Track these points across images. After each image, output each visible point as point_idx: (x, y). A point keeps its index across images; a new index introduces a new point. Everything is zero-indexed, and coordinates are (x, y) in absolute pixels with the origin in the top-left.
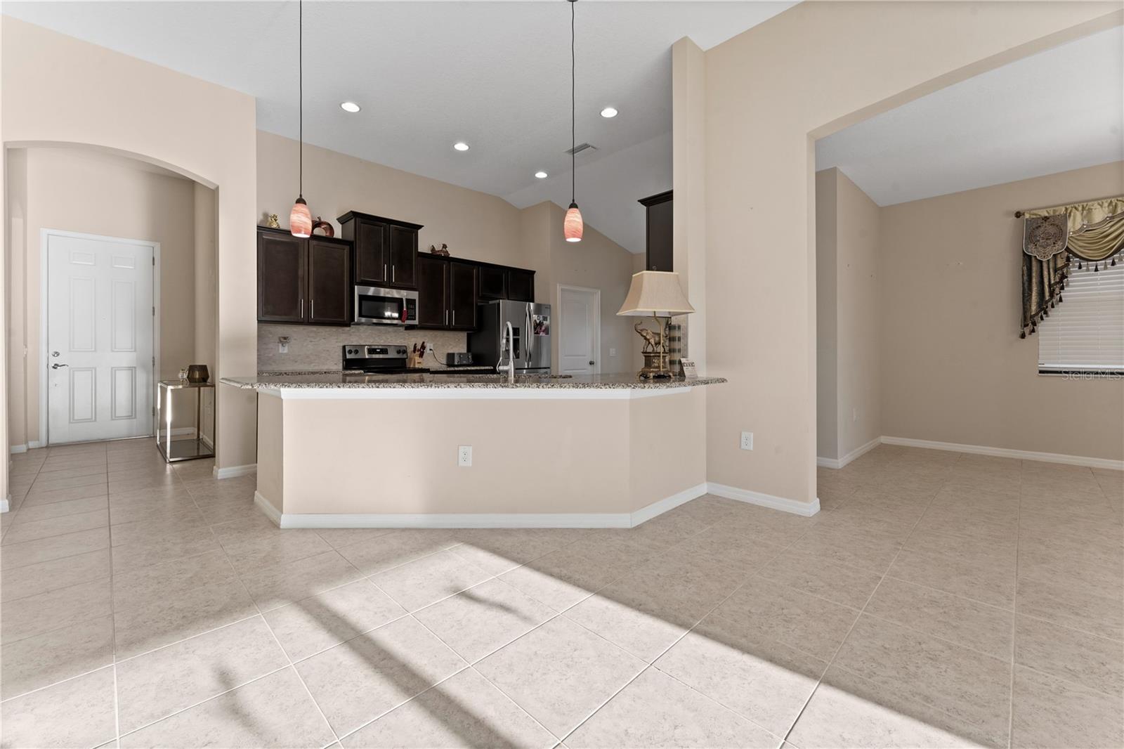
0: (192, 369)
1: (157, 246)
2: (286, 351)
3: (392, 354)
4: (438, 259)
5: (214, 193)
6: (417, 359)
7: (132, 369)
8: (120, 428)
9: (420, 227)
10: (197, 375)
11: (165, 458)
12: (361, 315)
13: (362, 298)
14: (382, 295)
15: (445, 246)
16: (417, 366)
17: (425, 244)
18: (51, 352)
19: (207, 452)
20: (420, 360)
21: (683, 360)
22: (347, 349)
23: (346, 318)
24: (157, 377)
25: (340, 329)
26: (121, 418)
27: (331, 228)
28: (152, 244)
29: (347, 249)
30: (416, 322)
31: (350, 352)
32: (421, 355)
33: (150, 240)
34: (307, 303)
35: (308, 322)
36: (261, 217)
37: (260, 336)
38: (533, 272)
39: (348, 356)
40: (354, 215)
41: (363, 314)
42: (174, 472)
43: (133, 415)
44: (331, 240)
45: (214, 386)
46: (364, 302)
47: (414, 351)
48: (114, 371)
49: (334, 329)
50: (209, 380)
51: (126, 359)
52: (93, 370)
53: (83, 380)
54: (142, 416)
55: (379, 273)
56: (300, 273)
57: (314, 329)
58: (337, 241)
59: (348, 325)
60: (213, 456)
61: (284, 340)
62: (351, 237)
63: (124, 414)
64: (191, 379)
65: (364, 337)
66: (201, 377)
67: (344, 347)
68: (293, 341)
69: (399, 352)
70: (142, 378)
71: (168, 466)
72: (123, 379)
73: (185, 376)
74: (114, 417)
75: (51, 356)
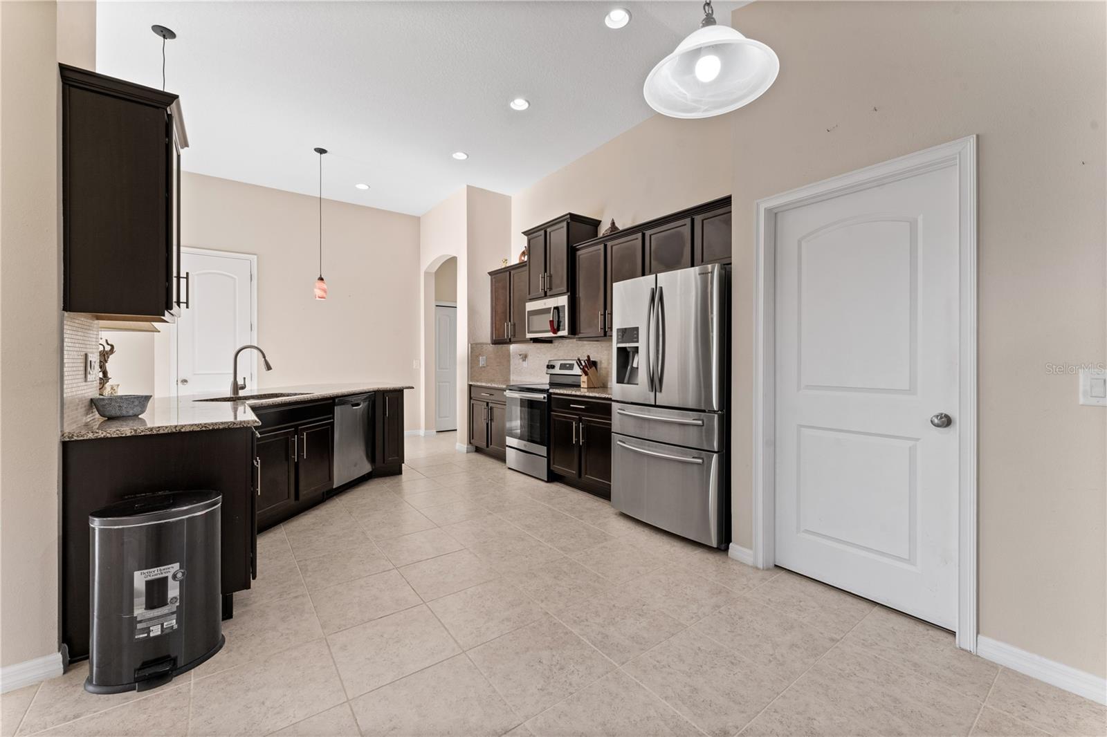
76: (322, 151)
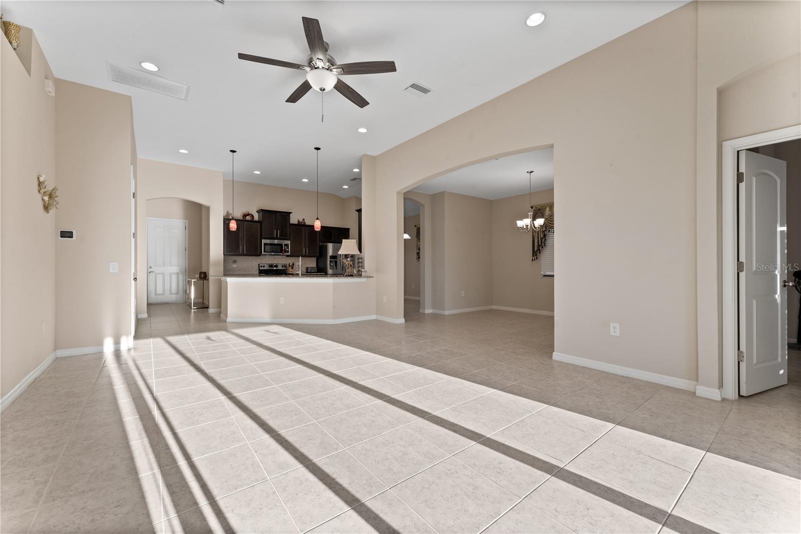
0: (201, 273)
1: (187, 221)
2: (235, 266)
3: (280, 268)
4: (301, 225)
5: (208, 208)
6: (290, 269)
7: (178, 274)
8: (173, 298)
9: (291, 213)
10: (202, 276)
11: (191, 308)
12: (264, 252)
13: (265, 244)
14: (276, 243)
15: (304, 220)
16: (290, 273)
17: (294, 219)
18: (149, 266)
19: (206, 306)
20: (292, 270)
21: (362, 270)
22: (260, 265)
23: (259, 253)
24: (187, 277)
25: (258, 257)
26: (173, 294)
27: (253, 216)
28: (184, 221)
29: (259, 224)
30: (289, 254)
31: (261, 267)
32: (292, 268)
33: (183, 219)
34: (243, 247)
35: (243, 255)
36: (226, 213)
37: (225, 261)
38: (349, 229)
39: (261, 268)
40: (262, 210)
41: (266, 251)
42: (194, 312)
43: (177, 293)
44: (252, 221)
45: (208, 280)
46: (266, 246)
47: (289, 266)
48: (171, 274)
49: (255, 257)
50: (207, 278)
51: (175, 269)
52: (163, 274)
53: (160, 278)
54: (181, 294)
55: (273, 234)
56: (240, 235)
57: (247, 257)
58: (256, 222)
59: (260, 256)
60: (208, 308)
61: (235, 262)
62: (261, 220)
63: (175, 292)
64: (200, 278)
65: (267, 260)
66: (204, 276)
67: (259, 265)
68: (238, 262)
69: (283, 266)
70: (181, 277)
71: (193, 310)
72: (174, 278)
73: (198, 276)
74: (171, 294)
75: (149, 269)
76: (233, 151)
